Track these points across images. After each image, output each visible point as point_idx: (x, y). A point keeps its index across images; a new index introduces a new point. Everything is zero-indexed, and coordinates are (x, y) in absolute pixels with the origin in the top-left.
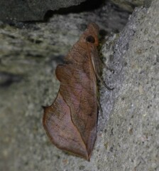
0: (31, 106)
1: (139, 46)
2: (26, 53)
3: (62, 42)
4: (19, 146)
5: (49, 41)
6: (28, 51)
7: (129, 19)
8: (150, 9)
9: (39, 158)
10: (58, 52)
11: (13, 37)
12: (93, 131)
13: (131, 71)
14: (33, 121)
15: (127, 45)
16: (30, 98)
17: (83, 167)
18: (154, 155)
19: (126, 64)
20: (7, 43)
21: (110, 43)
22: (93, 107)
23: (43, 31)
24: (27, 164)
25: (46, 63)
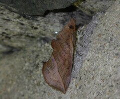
0: (27, 64)
1: (99, 32)
2: (26, 35)
3: (50, 29)
4: (18, 86)
5: (42, 28)
6: (28, 33)
7: (93, 18)
8: (107, 13)
9: (32, 93)
10: (45, 35)
11: (23, 24)
12: (69, 78)
13: (94, 46)
14: (29, 73)
15: (92, 31)
16: (26, 59)
17: (61, 97)
18: (108, 91)
19: (91, 42)
20: (18, 28)
21: (81, 31)
22: (70, 64)
23: (40, 22)
24: (23, 96)
25: (38, 41)
